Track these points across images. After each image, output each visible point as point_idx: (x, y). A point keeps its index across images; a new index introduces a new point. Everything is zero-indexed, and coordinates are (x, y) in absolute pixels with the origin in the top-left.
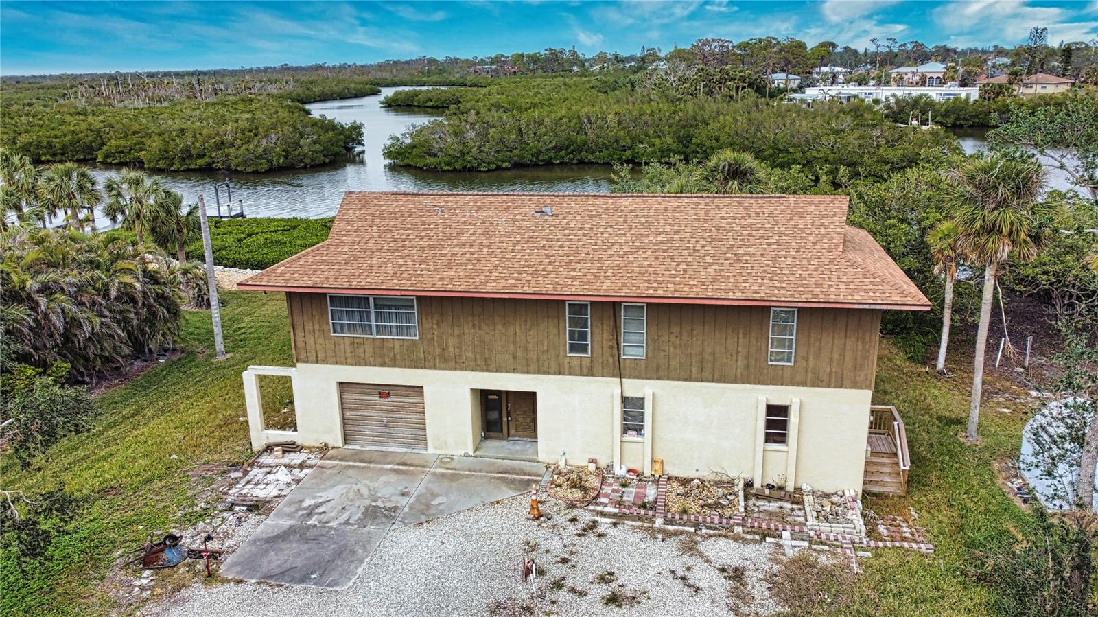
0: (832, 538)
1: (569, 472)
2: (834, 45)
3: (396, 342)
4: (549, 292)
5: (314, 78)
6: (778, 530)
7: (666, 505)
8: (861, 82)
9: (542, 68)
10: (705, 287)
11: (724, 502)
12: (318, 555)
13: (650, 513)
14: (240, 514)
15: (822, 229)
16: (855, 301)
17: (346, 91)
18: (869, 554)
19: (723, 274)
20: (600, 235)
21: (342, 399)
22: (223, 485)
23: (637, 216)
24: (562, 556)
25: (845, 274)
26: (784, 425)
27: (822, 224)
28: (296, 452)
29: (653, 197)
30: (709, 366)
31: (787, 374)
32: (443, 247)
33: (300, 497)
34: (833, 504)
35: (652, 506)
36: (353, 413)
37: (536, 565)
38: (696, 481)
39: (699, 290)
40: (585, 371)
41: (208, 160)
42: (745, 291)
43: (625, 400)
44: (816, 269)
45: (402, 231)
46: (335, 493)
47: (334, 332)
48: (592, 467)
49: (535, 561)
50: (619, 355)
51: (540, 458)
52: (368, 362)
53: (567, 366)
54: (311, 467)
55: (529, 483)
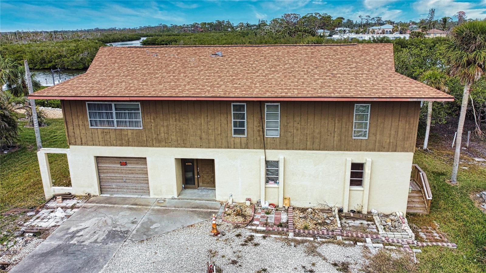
0: (396, 241)
1: (235, 206)
2: (343, 19)
3: (129, 131)
4: (221, 96)
5: (111, 33)
6: (363, 237)
7: (294, 225)
8: (357, 33)
9: (214, 29)
10: (316, 91)
11: (328, 221)
12: (72, 264)
13: (285, 229)
14: (28, 238)
15: (381, 60)
16: (409, 97)
17: (125, 38)
18: (420, 251)
19: (326, 84)
20: (251, 66)
21: (98, 167)
22: (21, 220)
23: (272, 56)
24: (233, 259)
25: (399, 82)
26: (361, 175)
27: (380, 58)
28: (70, 199)
29: (280, 46)
30: (317, 140)
31: (364, 144)
32: (157, 73)
33: (69, 226)
34: (392, 220)
35: (286, 225)
36: (106, 175)
37: (216, 266)
38: (310, 210)
39: (313, 93)
40: (243, 145)
41: (53, 63)
42: (341, 93)
43: (267, 162)
44: (381, 80)
45: (133, 66)
46: (89, 223)
47: (92, 126)
48: (248, 203)
49: (215, 263)
50: (264, 136)
51: (217, 199)
52: (112, 143)
53: (232, 143)
54: (78, 208)
55: (210, 213)
